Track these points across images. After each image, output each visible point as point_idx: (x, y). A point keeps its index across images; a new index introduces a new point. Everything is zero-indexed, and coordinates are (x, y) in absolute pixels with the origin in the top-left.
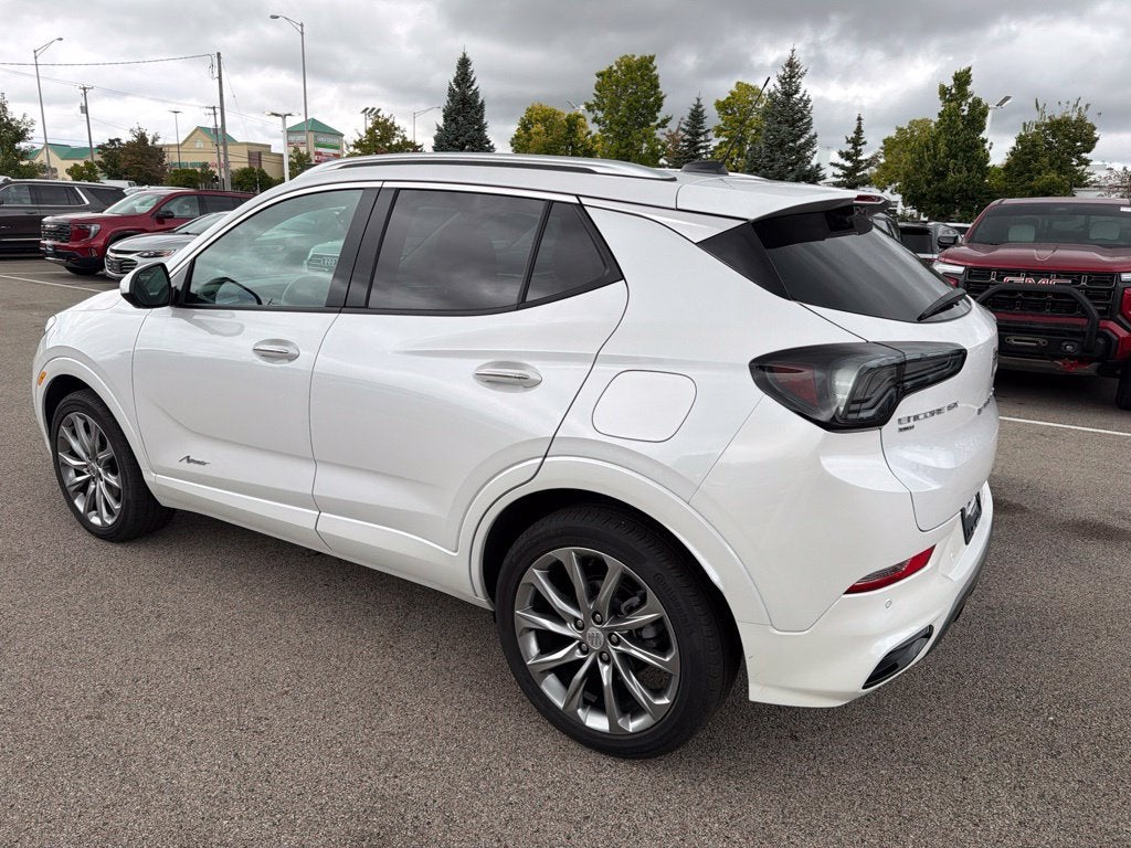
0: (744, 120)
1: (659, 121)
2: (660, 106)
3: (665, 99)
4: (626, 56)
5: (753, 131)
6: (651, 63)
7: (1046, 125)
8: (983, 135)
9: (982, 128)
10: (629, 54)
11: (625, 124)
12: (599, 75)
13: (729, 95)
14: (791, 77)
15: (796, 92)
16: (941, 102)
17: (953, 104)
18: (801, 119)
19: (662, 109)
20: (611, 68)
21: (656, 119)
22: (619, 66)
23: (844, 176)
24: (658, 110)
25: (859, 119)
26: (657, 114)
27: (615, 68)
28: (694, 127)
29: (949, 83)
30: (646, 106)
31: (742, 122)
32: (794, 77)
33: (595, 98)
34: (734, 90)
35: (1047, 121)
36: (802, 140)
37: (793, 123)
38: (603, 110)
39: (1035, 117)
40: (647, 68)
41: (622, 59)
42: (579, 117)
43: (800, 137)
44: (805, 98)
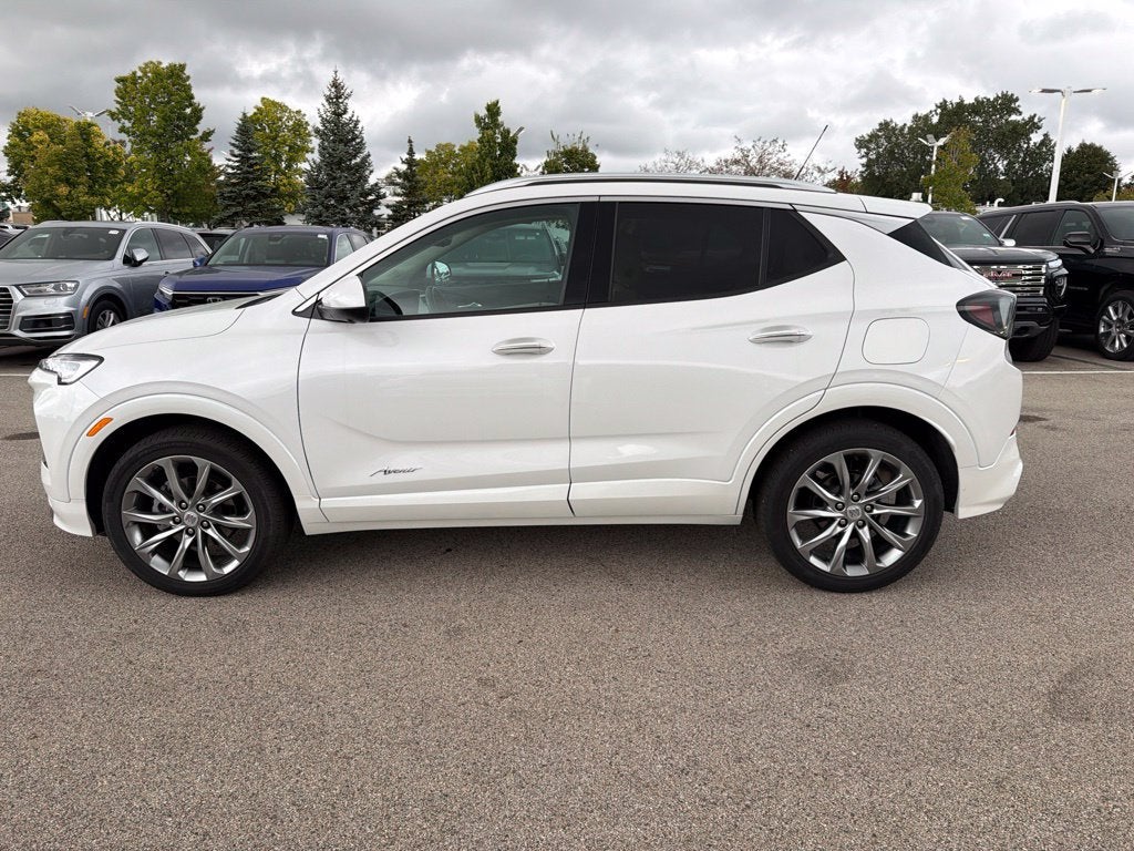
0: (277, 136)
1: (200, 134)
2: (200, 118)
3: (204, 111)
4: (151, 62)
5: (287, 148)
6: (182, 71)
7: (561, 153)
8: (516, 161)
9: (514, 156)
10: (154, 61)
11: (160, 136)
12: (118, 80)
13: (255, 110)
14: (338, 97)
15: (345, 112)
16: (478, 130)
17: (490, 132)
18: (354, 139)
19: (202, 122)
20: (134, 73)
21: (196, 131)
22: (145, 73)
23: (404, 194)
24: (197, 122)
25: (410, 141)
26: (198, 127)
27: (139, 74)
28: (245, 142)
29: (483, 113)
30: (182, 117)
31: (274, 139)
32: (340, 97)
33: (118, 106)
34: (260, 105)
35: (562, 150)
36: (358, 160)
37: (347, 142)
38: (130, 119)
39: (552, 147)
40: (179, 77)
41: (146, 65)
42: (90, 125)
43: (355, 157)
44: (355, 118)
